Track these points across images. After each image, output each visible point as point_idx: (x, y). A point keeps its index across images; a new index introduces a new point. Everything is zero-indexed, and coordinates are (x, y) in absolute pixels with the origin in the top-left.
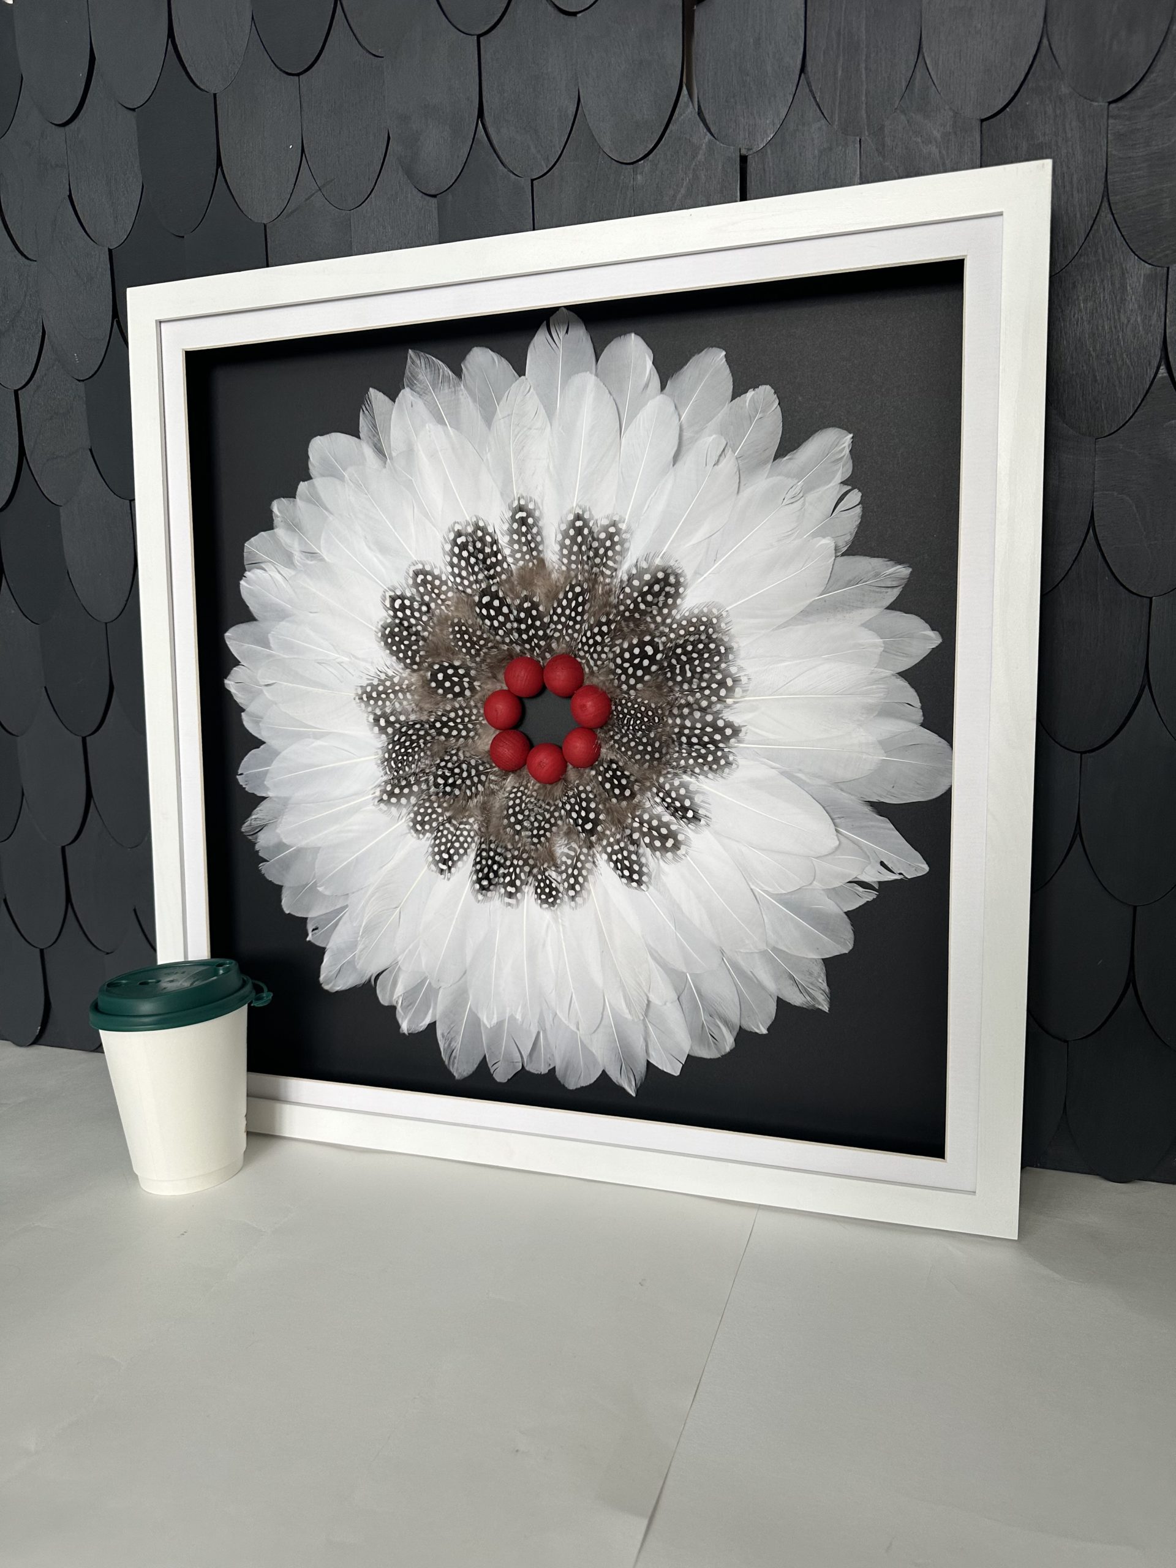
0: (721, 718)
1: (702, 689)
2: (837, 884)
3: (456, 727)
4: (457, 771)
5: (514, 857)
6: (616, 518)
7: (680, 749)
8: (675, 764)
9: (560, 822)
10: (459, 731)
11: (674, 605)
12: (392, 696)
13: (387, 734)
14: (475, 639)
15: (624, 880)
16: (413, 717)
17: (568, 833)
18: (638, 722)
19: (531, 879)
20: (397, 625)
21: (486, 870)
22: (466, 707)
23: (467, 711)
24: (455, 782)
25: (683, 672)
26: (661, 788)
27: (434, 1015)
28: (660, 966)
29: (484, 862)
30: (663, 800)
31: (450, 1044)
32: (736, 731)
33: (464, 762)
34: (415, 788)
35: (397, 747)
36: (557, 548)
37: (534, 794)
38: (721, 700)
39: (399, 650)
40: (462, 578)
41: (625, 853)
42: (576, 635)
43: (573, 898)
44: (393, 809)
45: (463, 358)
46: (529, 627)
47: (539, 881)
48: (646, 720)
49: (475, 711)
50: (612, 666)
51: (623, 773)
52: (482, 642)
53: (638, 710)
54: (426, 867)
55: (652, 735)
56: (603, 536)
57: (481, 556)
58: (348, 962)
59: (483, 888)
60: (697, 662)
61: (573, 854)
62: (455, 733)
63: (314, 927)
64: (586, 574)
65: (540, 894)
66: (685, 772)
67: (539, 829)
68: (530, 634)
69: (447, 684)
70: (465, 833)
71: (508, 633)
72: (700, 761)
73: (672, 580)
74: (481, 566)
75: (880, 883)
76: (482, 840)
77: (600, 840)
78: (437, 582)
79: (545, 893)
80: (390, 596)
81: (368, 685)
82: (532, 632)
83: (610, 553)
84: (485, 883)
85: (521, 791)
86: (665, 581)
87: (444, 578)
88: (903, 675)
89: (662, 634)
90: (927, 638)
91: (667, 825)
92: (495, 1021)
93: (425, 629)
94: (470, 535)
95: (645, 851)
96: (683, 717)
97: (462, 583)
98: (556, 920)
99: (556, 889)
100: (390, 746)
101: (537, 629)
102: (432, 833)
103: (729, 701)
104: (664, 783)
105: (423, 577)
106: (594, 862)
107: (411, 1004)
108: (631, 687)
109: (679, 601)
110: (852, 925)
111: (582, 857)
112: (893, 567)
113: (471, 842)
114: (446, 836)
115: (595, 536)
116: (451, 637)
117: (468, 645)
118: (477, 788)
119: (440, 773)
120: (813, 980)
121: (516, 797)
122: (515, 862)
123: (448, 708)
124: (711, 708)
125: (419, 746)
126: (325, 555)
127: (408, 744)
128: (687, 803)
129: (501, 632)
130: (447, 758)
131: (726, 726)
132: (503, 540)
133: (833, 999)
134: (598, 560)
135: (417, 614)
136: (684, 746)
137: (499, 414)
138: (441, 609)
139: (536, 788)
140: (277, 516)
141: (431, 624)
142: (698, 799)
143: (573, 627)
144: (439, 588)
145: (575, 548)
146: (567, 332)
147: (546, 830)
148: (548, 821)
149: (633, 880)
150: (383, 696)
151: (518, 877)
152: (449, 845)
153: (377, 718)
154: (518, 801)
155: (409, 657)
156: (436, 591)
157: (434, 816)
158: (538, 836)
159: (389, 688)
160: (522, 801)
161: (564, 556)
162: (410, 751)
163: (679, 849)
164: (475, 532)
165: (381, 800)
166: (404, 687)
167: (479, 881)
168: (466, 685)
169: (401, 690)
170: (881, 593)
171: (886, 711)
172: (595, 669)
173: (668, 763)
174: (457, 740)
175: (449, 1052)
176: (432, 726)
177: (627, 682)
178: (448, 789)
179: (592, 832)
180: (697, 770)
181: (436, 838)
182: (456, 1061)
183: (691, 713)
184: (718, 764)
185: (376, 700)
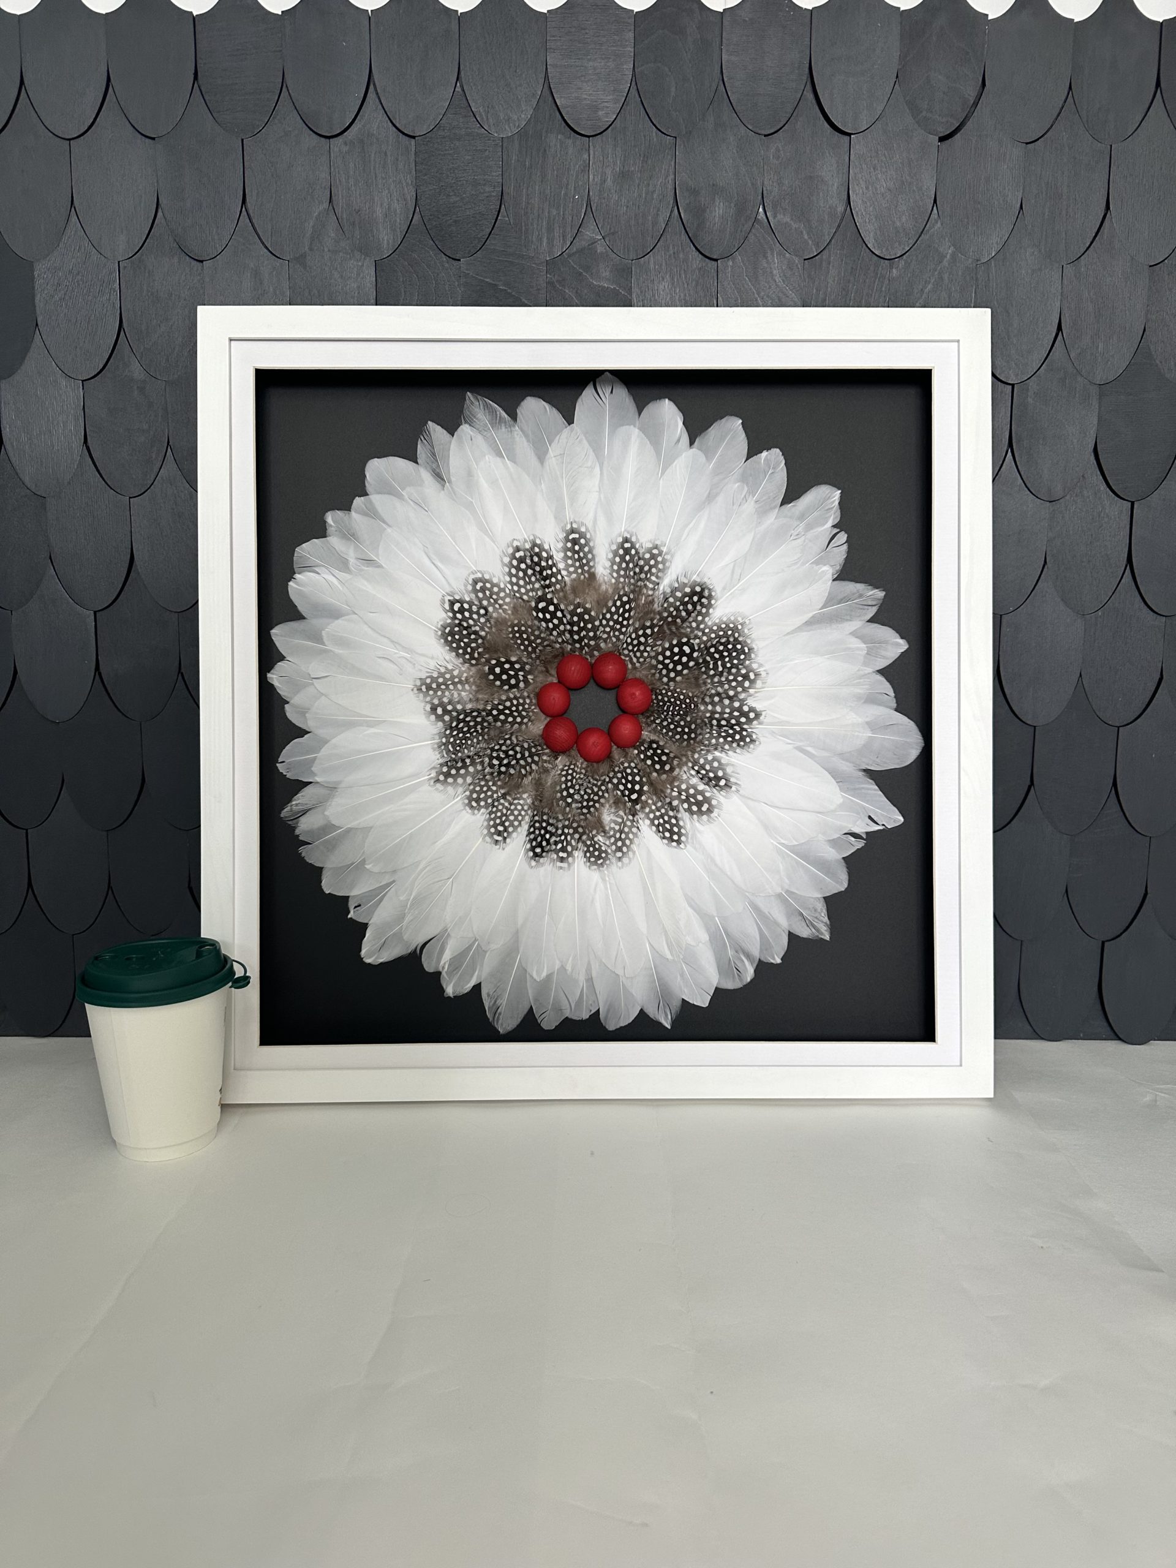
0: (746, 704)
1: (730, 682)
2: (836, 836)
3: (511, 714)
4: (511, 753)
5: (564, 827)
6: (658, 542)
7: (711, 730)
8: (707, 742)
9: (606, 795)
10: (515, 718)
11: (707, 614)
12: (451, 687)
13: (443, 721)
14: (533, 638)
15: (665, 841)
16: (469, 706)
17: (617, 803)
18: (677, 708)
19: (580, 845)
20: (456, 626)
21: (539, 839)
22: (519, 698)
23: (521, 701)
24: (509, 762)
25: (716, 667)
26: (695, 763)
27: (479, 976)
28: (695, 911)
29: (537, 832)
30: (698, 772)
31: (495, 1001)
32: (758, 715)
33: (517, 745)
34: (471, 769)
35: (455, 733)
36: (608, 564)
37: (583, 771)
38: (745, 690)
39: (459, 647)
40: (520, 587)
41: (666, 818)
42: (622, 637)
43: (620, 859)
44: (450, 789)
45: (518, 404)
46: (581, 629)
47: (588, 847)
48: (684, 706)
49: (528, 701)
50: (654, 662)
51: (662, 751)
52: (539, 641)
53: (677, 698)
54: (481, 839)
55: (688, 719)
56: (647, 556)
57: (538, 569)
58: (394, 934)
59: (536, 855)
60: (727, 659)
61: (620, 820)
62: (510, 719)
63: (356, 905)
64: (632, 587)
65: (590, 858)
66: (716, 749)
67: (588, 801)
68: (582, 635)
69: (504, 677)
70: (519, 807)
71: (563, 633)
72: (729, 739)
73: (706, 593)
74: (538, 577)
75: (867, 833)
76: (535, 813)
77: (643, 808)
78: (496, 589)
79: (594, 856)
80: (449, 600)
81: (427, 677)
82: (584, 633)
83: (654, 570)
84: (538, 850)
85: (572, 769)
86: (701, 595)
87: (502, 586)
88: (881, 672)
89: (696, 637)
90: (898, 644)
91: (702, 793)
92: (544, 974)
93: (482, 629)
94: (527, 550)
95: (684, 815)
96: (713, 704)
97: (519, 591)
98: (604, 880)
99: (606, 852)
100: (448, 732)
101: (589, 631)
102: (487, 808)
103: (752, 691)
104: (699, 758)
105: (481, 585)
106: (638, 828)
107: (457, 968)
108: (670, 680)
109: (711, 611)
110: (847, 868)
111: (629, 823)
112: (872, 590)
113: (525, 815)
114: (501, 811)
115: (641, 556)
116: (511, 636)
117: (526, 643)
118: (531, 767)
119: (495, 754)
120: (817, 915)
121: (568, 774)
122: (566, 831)
123: (504, 698)
124: (737, 696)
125: (477, 731)
126: (382, 562)
127: (465, 729)
128: (720, 774)
129: (555, 633)
130: (501, 742)
131: (750, 711)
132: (558, 556)
133: (832, 929)
134: (643, 576)
135: (475, 616)
136: (715, 728)
137: (551, 453)
138: (498, 613)
139: (584, 766)
140: (331, 526)
141: (489, 625)
142: (729, 770)
143: (619, 630)
144: (497, 594)
145: (624, 565)
146: (612, 392)
147: (595, 802)
148: (596, 794)
149: (673, 841)
150: (443, 687)
151: (569, 843)
152: (504, 818)
153: (434, 706)
154: (569, 777)
155: (468, 653)
156: (495, 597)
157: (489, 793)
158: (588, 807)
159: (449, 680)
160: (573, 778)
161: (613, 571)
162: (468, 735)
163: (712, 812)
164: (532, 548)
165: (438, 781)
166: (463, 679)
167: (533, 849)
168: (521, 678)
169: (460, 682)
170: (864, 609)
171: (871, 700)
172: (638, 665)
173: (701, 743)
174: (512, 726)
175: (494, 1010)
176: (490, 713)
177: (667, 676)
178: (503, 769)
179: (636, 802)
180: (727, 747)
181: (490, 813)
182: (501, 1017)
183: (721, 701)
184: (744, 741)
185: (435, 691)
